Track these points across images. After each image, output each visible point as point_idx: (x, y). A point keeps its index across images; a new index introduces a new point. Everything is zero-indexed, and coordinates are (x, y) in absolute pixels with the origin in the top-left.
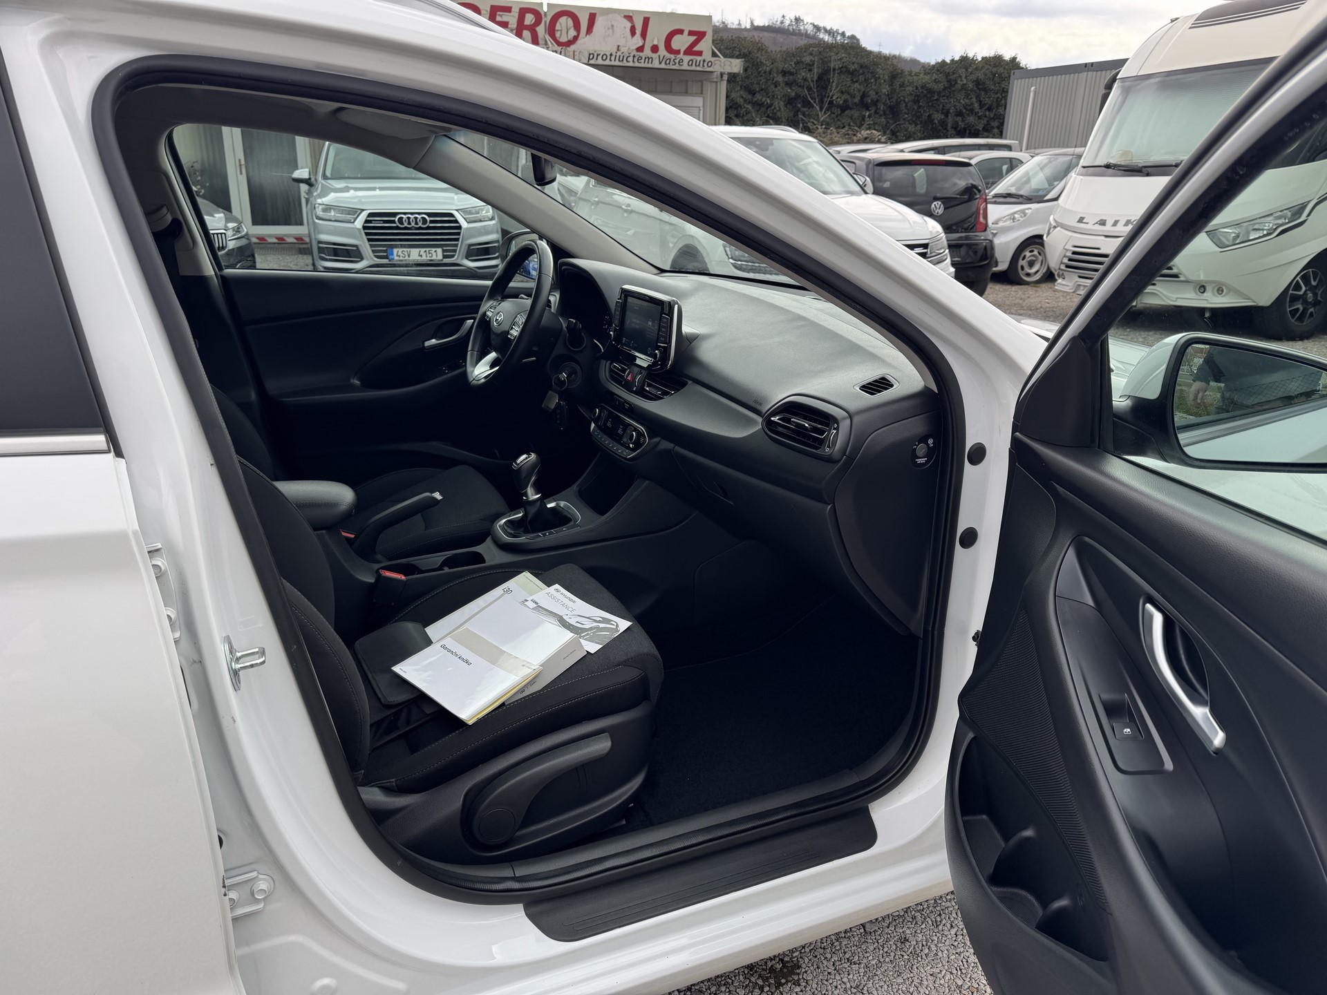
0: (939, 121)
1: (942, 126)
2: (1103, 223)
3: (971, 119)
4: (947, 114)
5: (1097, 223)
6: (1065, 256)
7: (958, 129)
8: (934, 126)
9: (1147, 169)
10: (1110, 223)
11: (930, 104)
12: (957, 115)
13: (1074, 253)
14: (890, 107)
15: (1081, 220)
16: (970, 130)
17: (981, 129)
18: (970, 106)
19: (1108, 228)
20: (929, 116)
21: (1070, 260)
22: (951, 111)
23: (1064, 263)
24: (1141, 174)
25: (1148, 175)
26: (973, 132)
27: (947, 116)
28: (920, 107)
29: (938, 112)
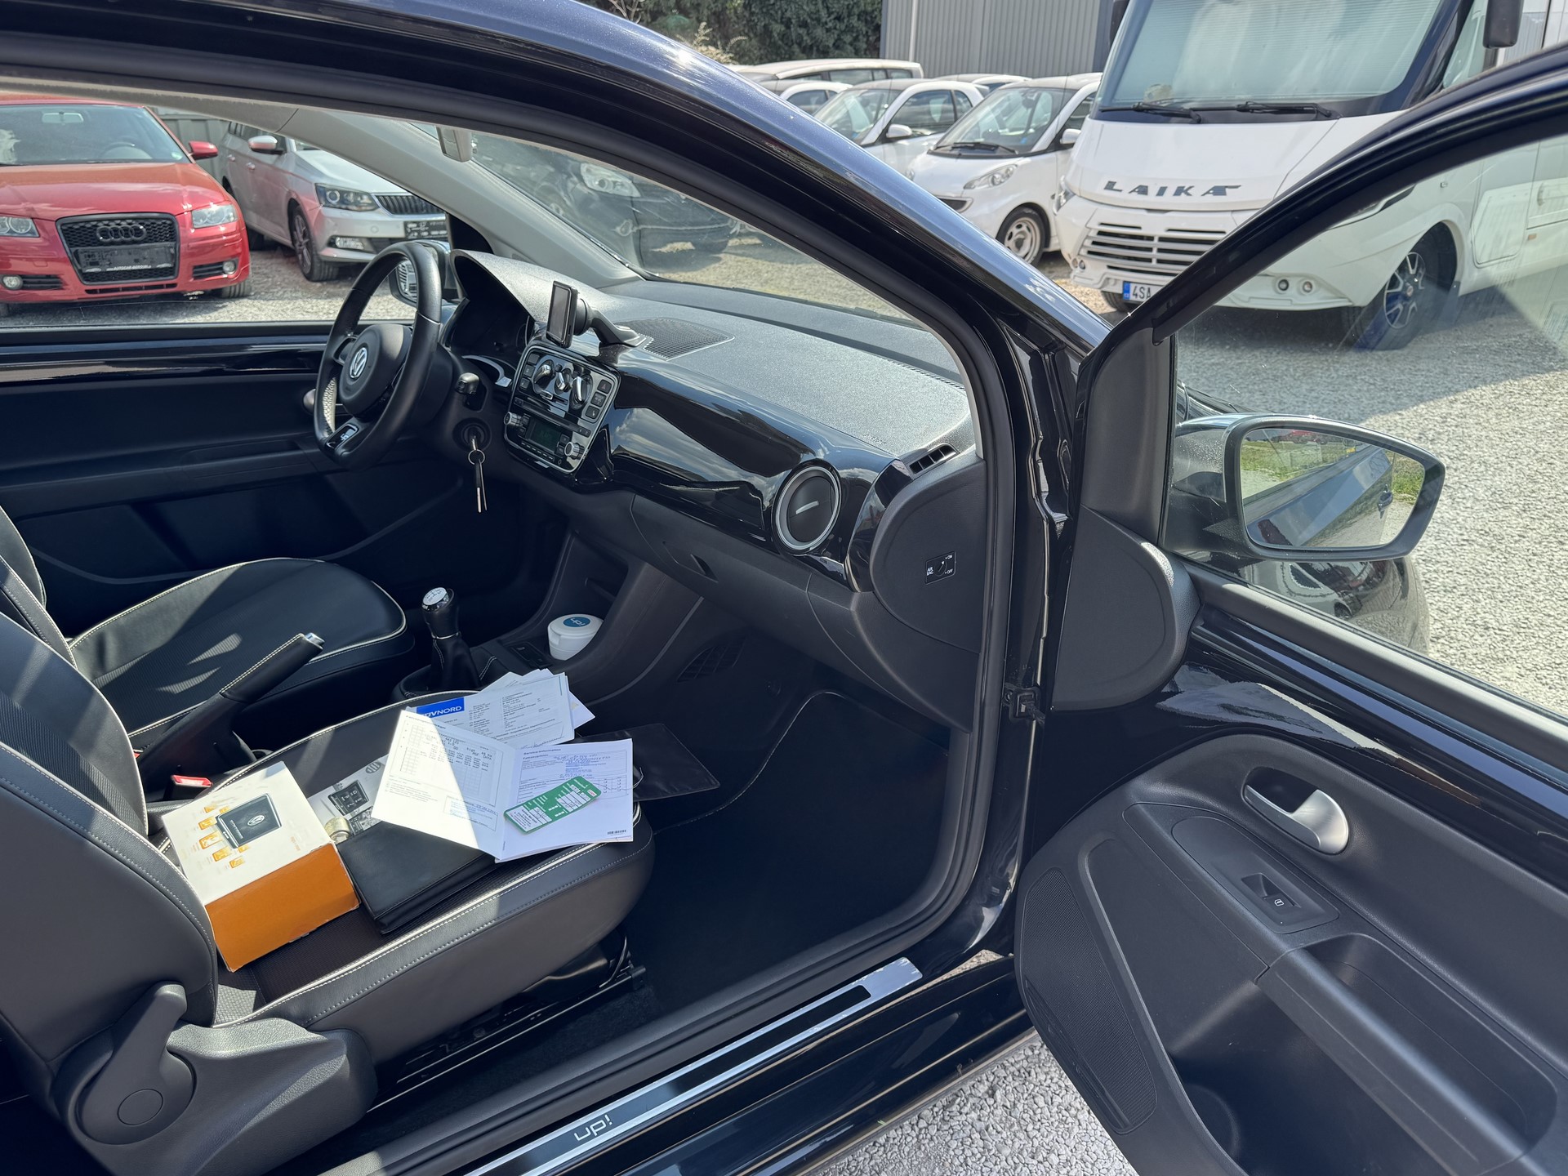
0: (778, 34)
1: (782, 40)
2: (1143, 190)
3: (819, 32)
4: (787, 24)
5: (1134, 191)
6: (1088, 237)
7: (804, 44)
8: (773, 40)
9: (1198, 113)
10: (1153, 190)
11: (764, 10)
12: (800, 26)
13: (1101, 233)
14: (714, 13)
15: (1110, 186)
16: (818, 47)
17: (831, 45)
18: (815, 14)
19: (1151, 200)
20: (765, 26)
21: (1094, 243)
22: (793, 21)
23: (1086, 247)
24: (1190, 120)
25: (1199, 122)
26: (821, 49)
27: (788, 27)
28: (752, 14)
29: (776, 21)
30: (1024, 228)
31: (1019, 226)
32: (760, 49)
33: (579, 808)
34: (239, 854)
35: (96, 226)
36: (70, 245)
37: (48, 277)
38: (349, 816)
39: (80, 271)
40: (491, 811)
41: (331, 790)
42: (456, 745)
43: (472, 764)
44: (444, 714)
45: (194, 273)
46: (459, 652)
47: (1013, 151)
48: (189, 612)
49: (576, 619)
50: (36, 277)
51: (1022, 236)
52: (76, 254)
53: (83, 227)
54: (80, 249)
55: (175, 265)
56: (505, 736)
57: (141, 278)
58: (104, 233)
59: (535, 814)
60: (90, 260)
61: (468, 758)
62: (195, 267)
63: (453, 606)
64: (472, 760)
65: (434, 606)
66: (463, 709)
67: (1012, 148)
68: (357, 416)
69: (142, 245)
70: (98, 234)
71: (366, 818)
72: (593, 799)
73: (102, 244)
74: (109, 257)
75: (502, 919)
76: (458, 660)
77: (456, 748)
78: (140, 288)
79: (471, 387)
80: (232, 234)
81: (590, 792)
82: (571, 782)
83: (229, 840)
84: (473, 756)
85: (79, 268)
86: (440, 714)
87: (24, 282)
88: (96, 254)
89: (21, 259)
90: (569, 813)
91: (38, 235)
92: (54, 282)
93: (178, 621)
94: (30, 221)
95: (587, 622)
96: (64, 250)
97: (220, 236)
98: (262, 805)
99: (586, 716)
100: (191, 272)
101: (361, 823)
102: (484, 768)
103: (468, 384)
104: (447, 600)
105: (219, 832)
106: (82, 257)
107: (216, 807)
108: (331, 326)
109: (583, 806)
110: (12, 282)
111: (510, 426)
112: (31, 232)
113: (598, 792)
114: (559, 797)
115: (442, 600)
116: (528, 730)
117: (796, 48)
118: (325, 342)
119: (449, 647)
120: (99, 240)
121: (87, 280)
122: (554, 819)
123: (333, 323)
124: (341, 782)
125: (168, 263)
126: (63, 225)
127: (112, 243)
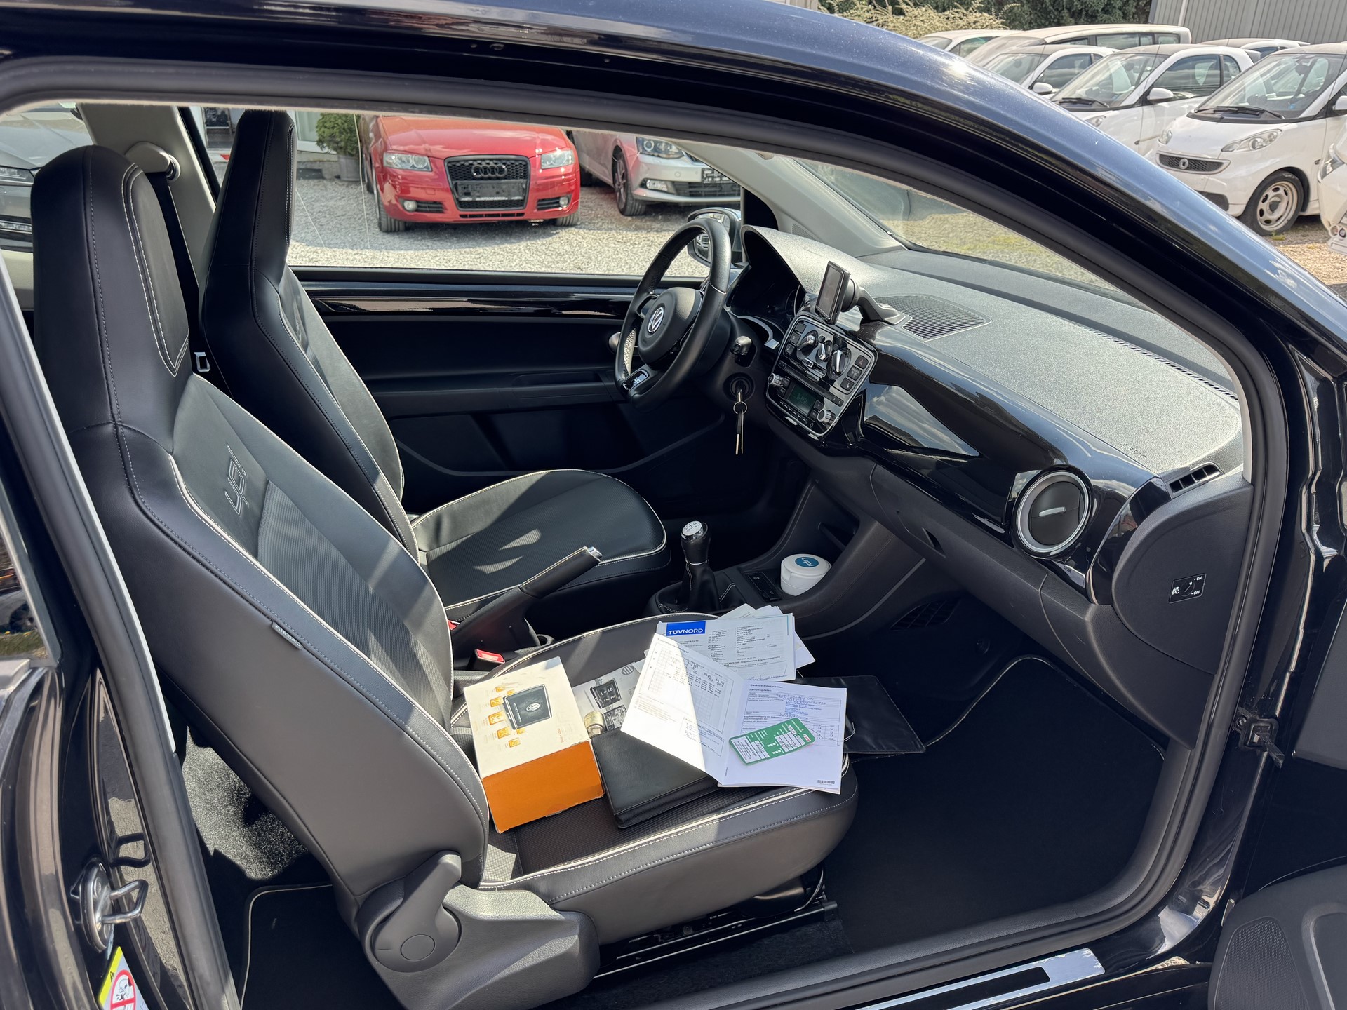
30: (1281, 192)
31: (1276, 190)
32: (1031, 14)
33: (794, 750)
34: (516, 736)
35: (472, 164)
36: (453, 179)
37: (435, 203)
38: (604, 710)
39: (457, 199)
40: (719, 737)
41: (593, 684)
42: (696, 669)
43: (707, 689)
44: (688, 633)
45: (539, 205)
46: (706, 577)
47: (1279, 117)
48: (505, 506)
49: (807, 559)
50: (427, 202)
51: (1277, 199)
52: (456, 185)
53: (463, 165)
54: (459, 182)
55: (525, 198)
56: (737, 664)
57: (499, 207)
58: (477, 170)
59: (756, 747)
60: (465, 191)
61: (705, 683)
62: (539, 201)
63: (705, 539)
64: (708, 686)
65: (691, 537)
66: (704, 632)
67: (1278, 114)
68: (648, 364)
69: (503, 181)
70: (473, 171)
71: (617, 714)
72: (807, 743)
73: (474, 178)
74: (478, 189)
75: (718, 843)
76: (704, 584)
77: (695, 672)
78: (497, 215)
79: (745, 349)
80: (569, 174)
81: (805, 736)
82: (789, 722)
83: (511, 720)
84: (709, 681)
85: (457, 197)
86: (685, 633)
87: (418, 206)
88: (470, 186)
89: (418, 188)
90: (785, 753)
91: (430, 170)
92: (437, 206)
93: (496, 512)
94: (427, 158)
95: (816, 564)
96: (448, 182)
97: (561, 176)
98: (539, 694)
99: (808, 659)
100: (536, 204)
101: (613, 718)
102: (717, 694)
103: (742, 347)
104: (701, 534)
105: (504, 712)
106: (459, 188)
107: (505, 688)
108: (639, 281)
109: (798, 748)
110: (410, 205)
111: (772, 386)
112: (427, 167)
113: (813, 739)
114: (777, 735)
115: (698, 533)
116: (756, 663)
117: (1065, 13)
118: (633, 294)
119: (699, 572)
120: (473, 176)
121: (461, 207)
122: (772, 756)
123: (641, 278)
124: (601, 678)
125: (520, 195)
126: (449, 162)
127: (482, 179)
